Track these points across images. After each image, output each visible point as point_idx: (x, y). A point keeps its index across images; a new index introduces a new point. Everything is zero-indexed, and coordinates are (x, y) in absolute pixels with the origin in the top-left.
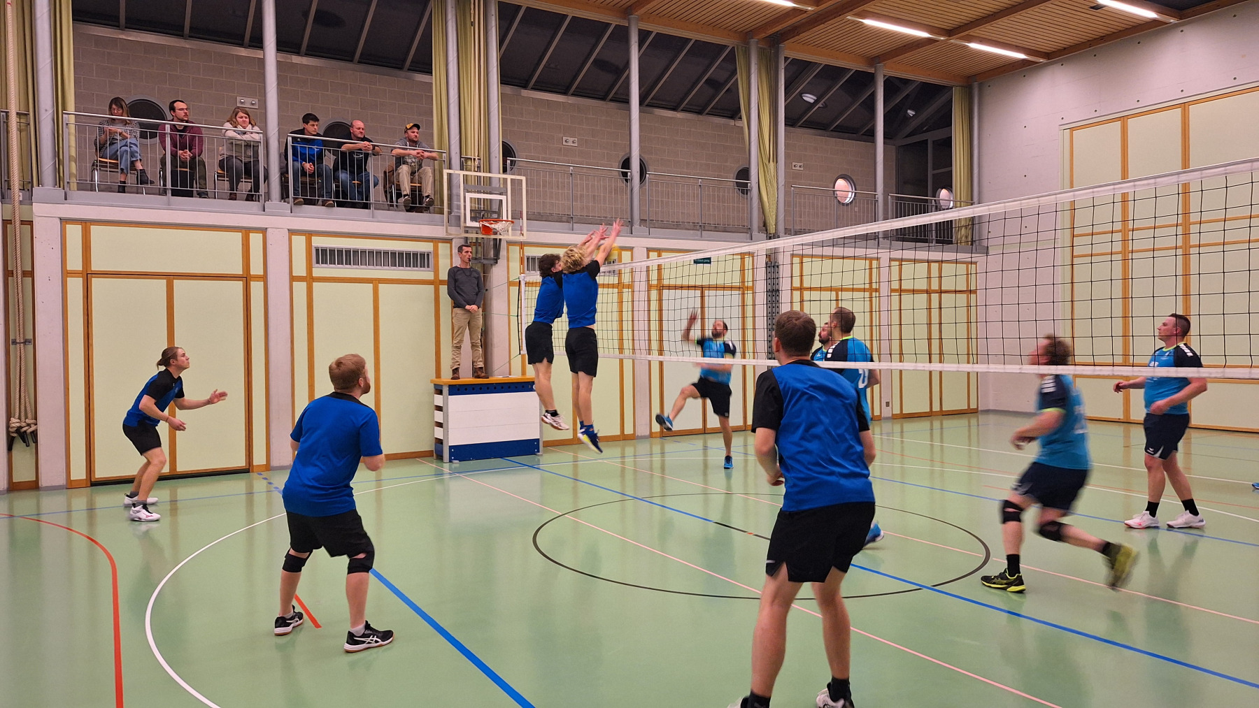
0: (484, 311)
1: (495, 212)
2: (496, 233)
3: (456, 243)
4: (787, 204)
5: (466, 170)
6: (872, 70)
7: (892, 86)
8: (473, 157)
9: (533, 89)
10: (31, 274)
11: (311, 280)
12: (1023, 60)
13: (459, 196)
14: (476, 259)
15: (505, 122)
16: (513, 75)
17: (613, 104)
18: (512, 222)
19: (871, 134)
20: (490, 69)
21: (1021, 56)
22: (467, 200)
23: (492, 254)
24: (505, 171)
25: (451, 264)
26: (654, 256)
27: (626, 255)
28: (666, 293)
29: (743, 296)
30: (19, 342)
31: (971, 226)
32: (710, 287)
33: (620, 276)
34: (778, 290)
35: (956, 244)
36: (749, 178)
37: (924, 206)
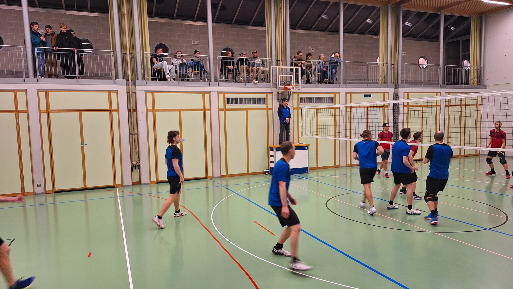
3: (274, 94)
5: (278, 66)
7: (446, 18)
10: (136, 110)
11: (225, 110)
12: (507, 6)
13: (276, 76)
17: (329, 33)
22: (279, 77)
26: (348, 95)
27: (337, 95)
28: (352, 109)
29: (384, 110)
30: (133, 134)
31: (479, 77)
32: (371, 107)
33: (335, 104)
34: (398, 107)
35: (472, 85)
36: (387, 61)
37: (458, 69)
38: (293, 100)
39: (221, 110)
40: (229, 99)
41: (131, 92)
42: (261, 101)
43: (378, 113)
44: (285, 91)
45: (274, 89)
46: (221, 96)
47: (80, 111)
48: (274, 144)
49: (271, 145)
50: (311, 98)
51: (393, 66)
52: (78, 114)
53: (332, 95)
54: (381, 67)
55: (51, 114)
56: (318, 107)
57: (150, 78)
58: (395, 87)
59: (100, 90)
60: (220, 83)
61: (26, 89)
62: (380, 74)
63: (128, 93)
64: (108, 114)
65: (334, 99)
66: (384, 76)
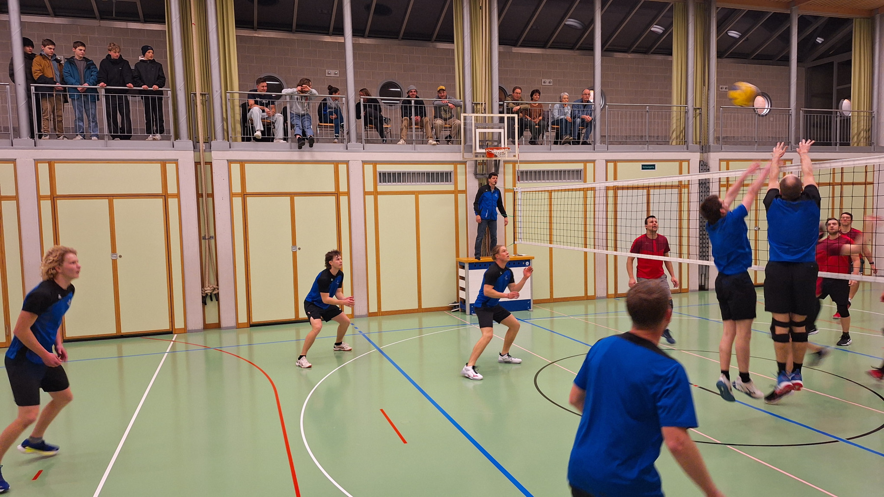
1: (496, 141)
2: (496, 157)
3: (468, 164)
5: (477, 113)
6: (788, 12)
8: (481, 102)
9: (521, 46)
10: (212, 195)
11: (377, 194)
16: (507, 37)
17: (580, 52)
18: (509, 149)
19: (786, 60)
22: (477, 134)
26: (611, 166)
27: (590, 166)
28: (620, 192)
29: (680, 194)
30: (207, 238)
31: (869, 130)
32: (654, 187)
33: (585, 181)
34: (709, 187)
35: (855, 145)
36: (686, 103)
37: (831, 117)
38: (504, 175)
39: (369, 193)
40: (384, 174)
41: (202, 163)
42: (444, 177)
43: (668, 200)
44: (488, 159)
45: (468, 156)
46: (369, 168)
47: (110, 197)
48: (468, 257)
49: (463, 257)
50: (539, 172)
51: (698, 111)
52: (106, 202)
53: (580, 166)
54: (674, 114)
55: (59, 203)
56: (553, 188)
57: (239, 137)
58: (702, 150)
59: (145, 160)
60: (368, 146)
61: (15, 158)
62: (674, 127)
63: (197, 164)
64: (160, 201)
65: (582, 173)
66: (681, 129)
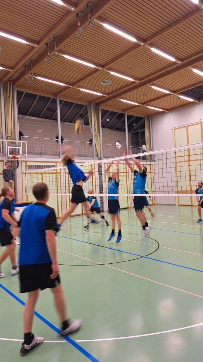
0: (14, 182)
1: (17, 152)
2: (18, 158)
3: (5, 162)
4: (103, 149)
5: (8, 140)
6: (124, 113)
7: (129, 117)
8: (10, 136)
9: (29, 116)
12: (162, 111)
13: (5, 147)
14: (11, 166)
15: (20, 125)
16: (22, 111)
17: (53, 121)
18: (23, 155)
20: (15, 110)
21: (161, 110)
22: (8, 149)
23: (16, 164)
24: (20, 139)
25: (3, 168)
27: (58, 164)
34: (102, 173)
37: (139, 150)
38: (21, 167)
45: (4, 158)
50: (37, 166)
53: (54, 164)
56: (44, 172)
58: (99, 159)
65: (55, 167)
